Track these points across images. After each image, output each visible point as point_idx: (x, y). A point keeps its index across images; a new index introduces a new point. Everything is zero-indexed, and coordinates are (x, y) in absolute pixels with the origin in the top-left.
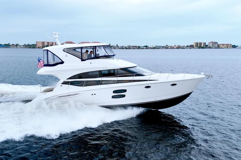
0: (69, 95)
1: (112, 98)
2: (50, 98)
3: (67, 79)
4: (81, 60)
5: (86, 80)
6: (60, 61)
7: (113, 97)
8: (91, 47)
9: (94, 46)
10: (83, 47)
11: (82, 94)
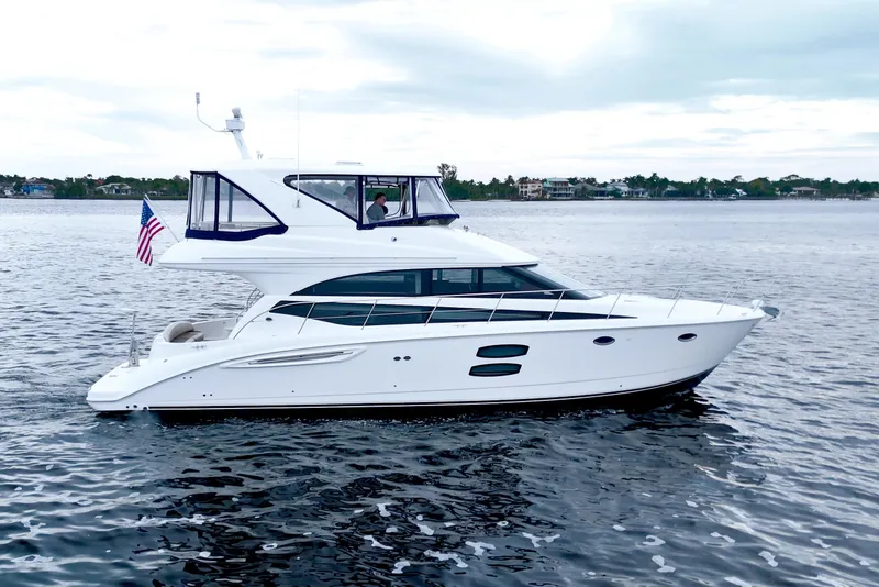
0: (301, 358)
1: (470, 374)
2: (222, 365)
3: (296, 294)
4: (356, 224)
5: (378, 303)
6: (269, 221)
7: (475, 371)
8: (398, 177)
9: (408, 177)
10: (367, 176)
11: (356, 356)
